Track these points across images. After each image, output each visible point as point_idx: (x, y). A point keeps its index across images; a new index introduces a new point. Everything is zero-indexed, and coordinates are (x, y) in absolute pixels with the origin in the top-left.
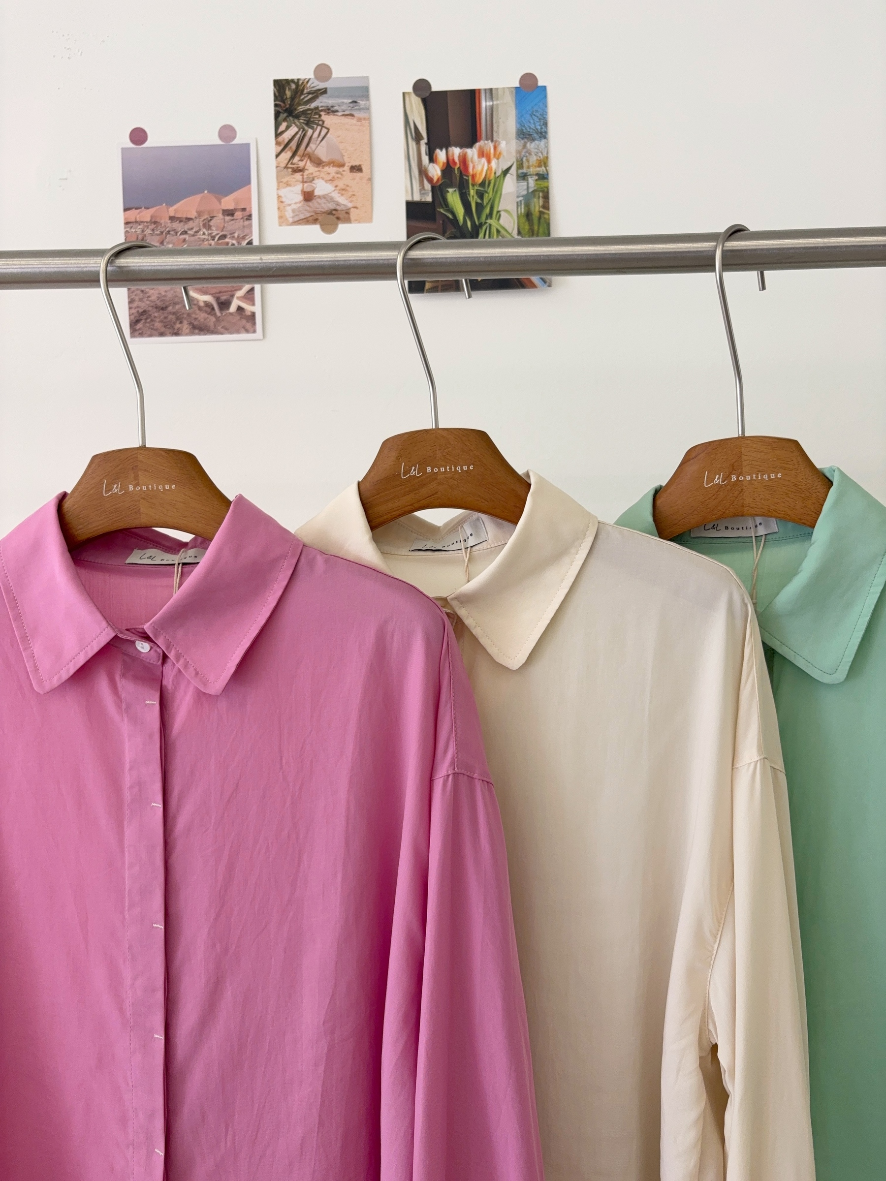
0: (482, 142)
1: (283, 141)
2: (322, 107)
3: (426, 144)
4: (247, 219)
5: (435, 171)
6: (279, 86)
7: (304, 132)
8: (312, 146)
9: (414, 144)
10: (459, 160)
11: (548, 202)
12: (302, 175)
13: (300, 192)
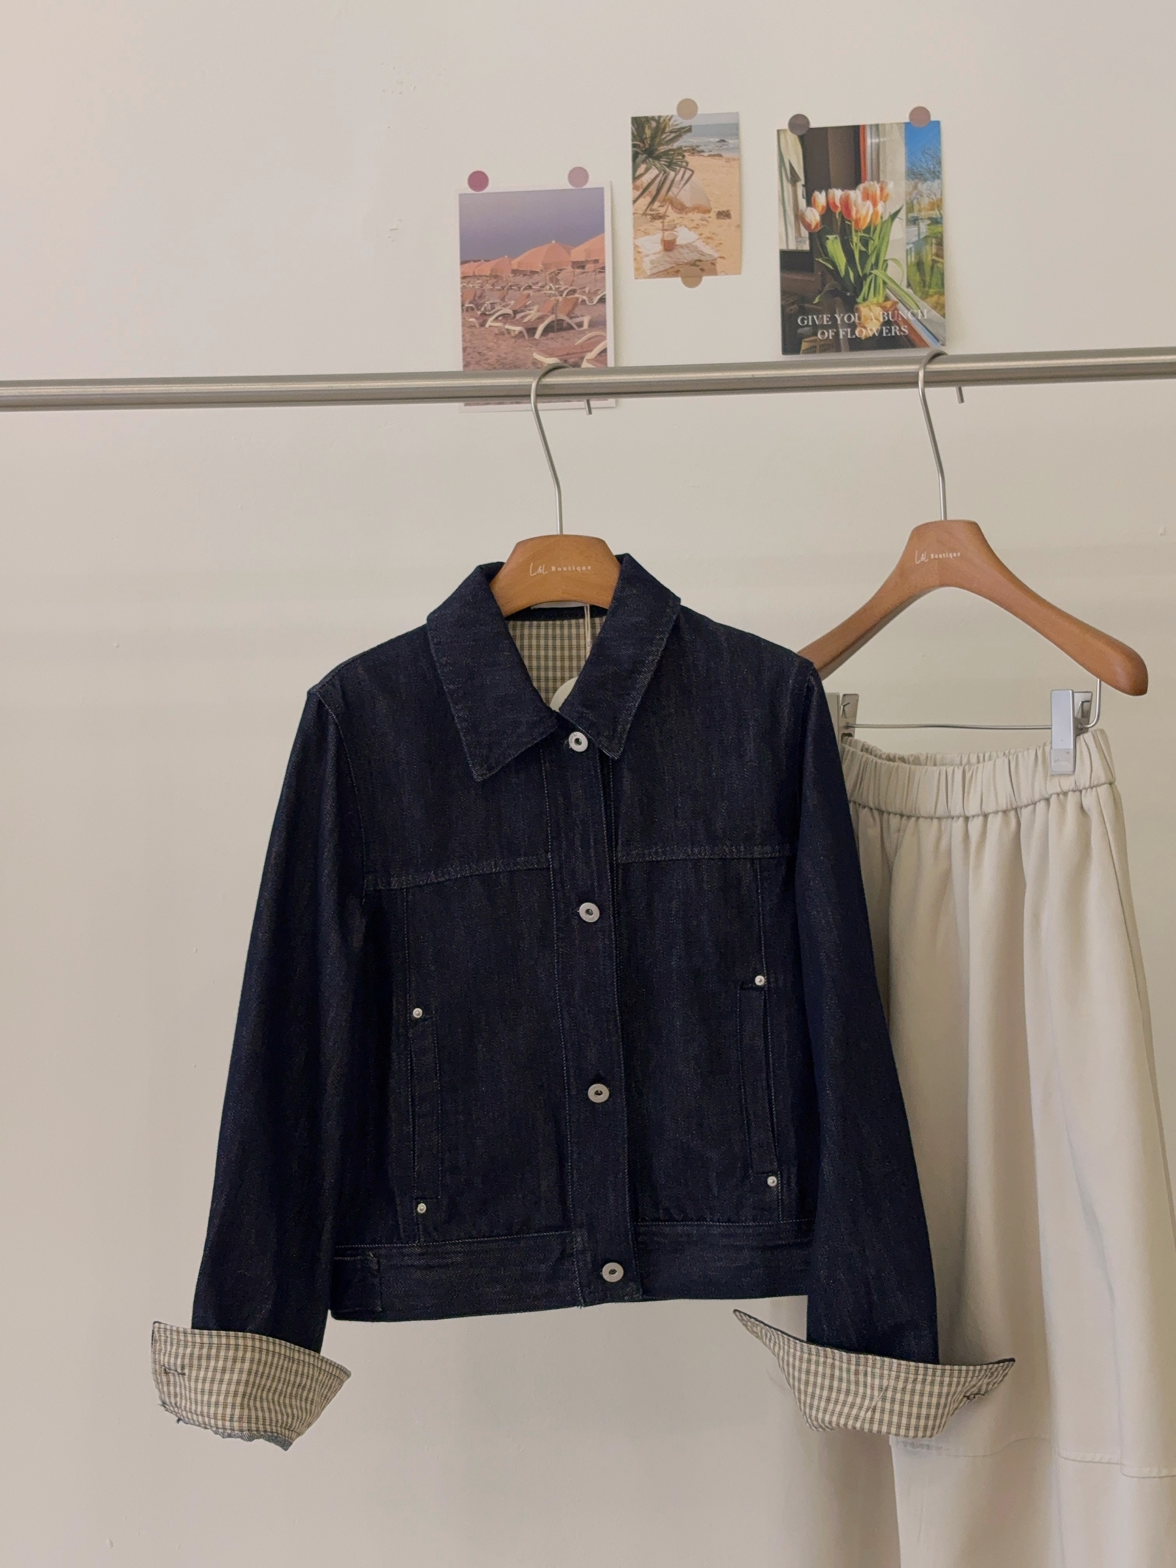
0: (866, 183)
1: (642, 184)
2: (685, 147)
3: (803, 186)
4: (600, 272)
5: (814, 216)
6: (638, 125)
7: (665, 175)
8: (674, 190)
9: (790, 185)
10: (841, 204)
11: (942, 250)
12: (663, 222)
13: (659, 241)
